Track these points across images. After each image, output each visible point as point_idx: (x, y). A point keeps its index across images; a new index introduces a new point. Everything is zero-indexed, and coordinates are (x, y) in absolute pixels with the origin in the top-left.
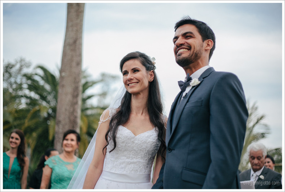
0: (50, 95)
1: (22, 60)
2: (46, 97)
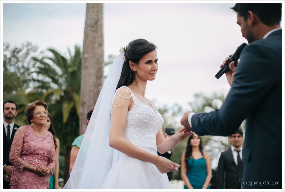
0: (62, 78)
1: (28, 44)
2: (58, 80)
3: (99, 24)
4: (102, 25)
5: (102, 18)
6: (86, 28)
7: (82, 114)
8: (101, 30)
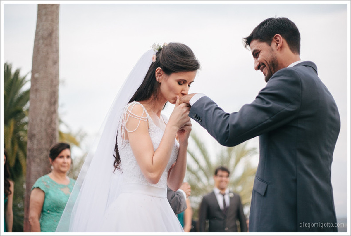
3: (54, 35)
4: (57, 38)
5: (57, 29)
6: (36, 40)
7: (30, 150)
8: (57, 43)
